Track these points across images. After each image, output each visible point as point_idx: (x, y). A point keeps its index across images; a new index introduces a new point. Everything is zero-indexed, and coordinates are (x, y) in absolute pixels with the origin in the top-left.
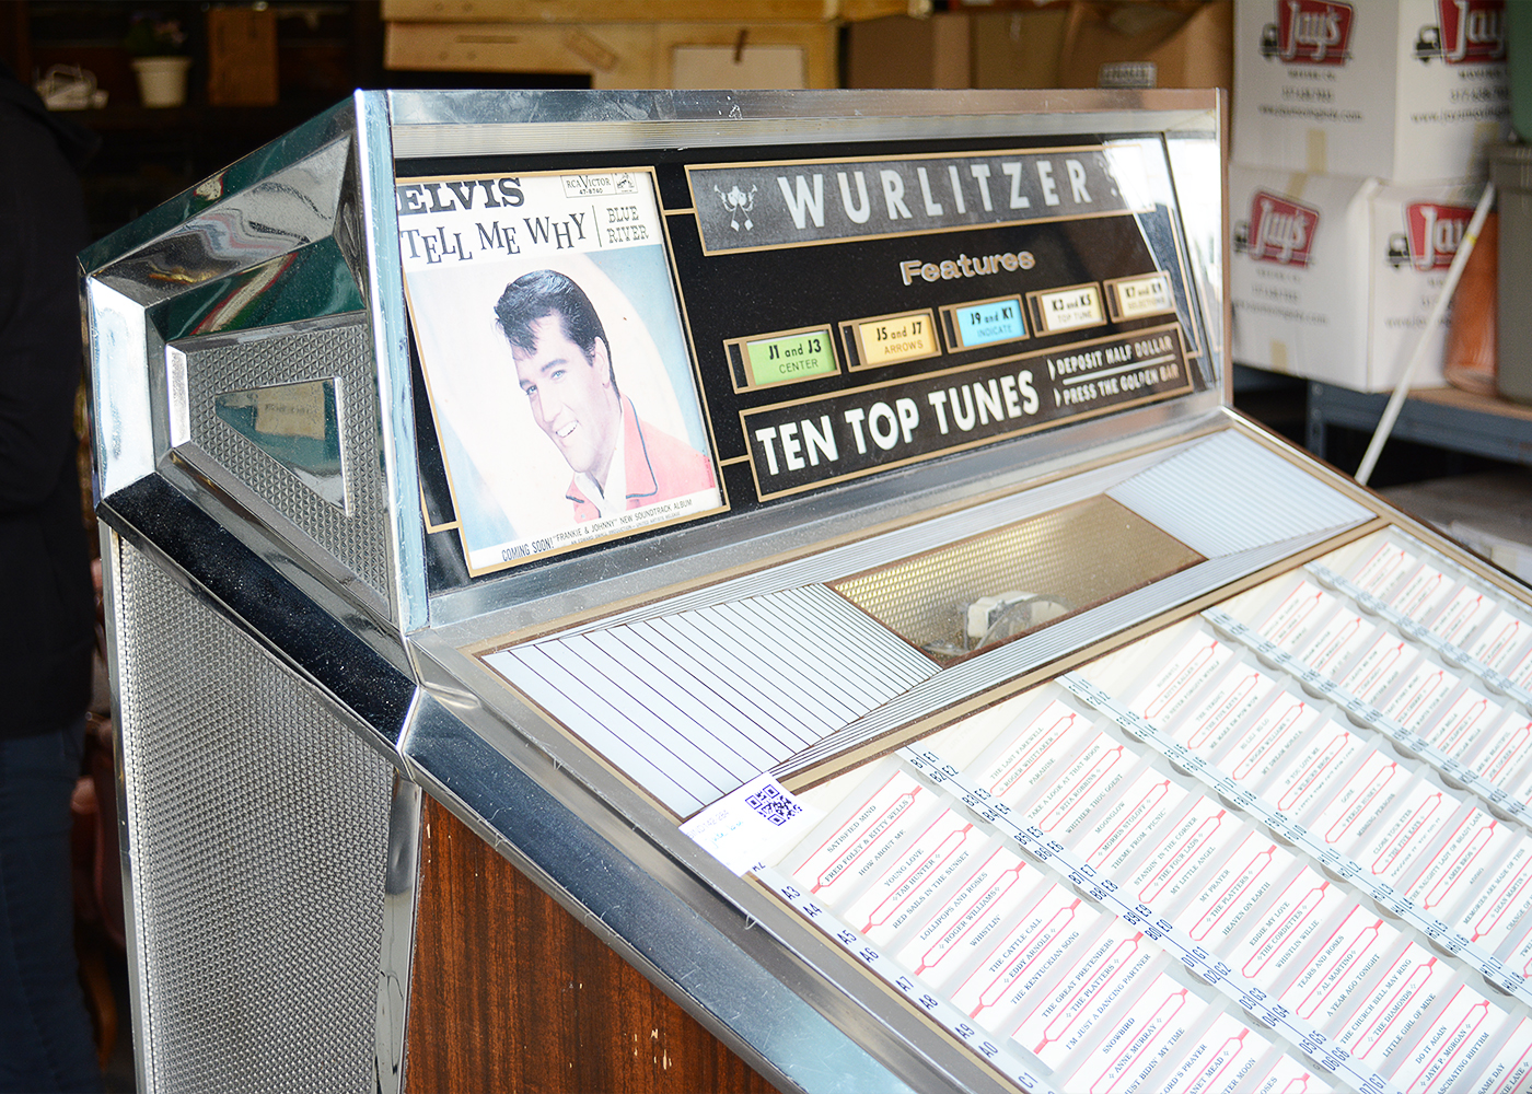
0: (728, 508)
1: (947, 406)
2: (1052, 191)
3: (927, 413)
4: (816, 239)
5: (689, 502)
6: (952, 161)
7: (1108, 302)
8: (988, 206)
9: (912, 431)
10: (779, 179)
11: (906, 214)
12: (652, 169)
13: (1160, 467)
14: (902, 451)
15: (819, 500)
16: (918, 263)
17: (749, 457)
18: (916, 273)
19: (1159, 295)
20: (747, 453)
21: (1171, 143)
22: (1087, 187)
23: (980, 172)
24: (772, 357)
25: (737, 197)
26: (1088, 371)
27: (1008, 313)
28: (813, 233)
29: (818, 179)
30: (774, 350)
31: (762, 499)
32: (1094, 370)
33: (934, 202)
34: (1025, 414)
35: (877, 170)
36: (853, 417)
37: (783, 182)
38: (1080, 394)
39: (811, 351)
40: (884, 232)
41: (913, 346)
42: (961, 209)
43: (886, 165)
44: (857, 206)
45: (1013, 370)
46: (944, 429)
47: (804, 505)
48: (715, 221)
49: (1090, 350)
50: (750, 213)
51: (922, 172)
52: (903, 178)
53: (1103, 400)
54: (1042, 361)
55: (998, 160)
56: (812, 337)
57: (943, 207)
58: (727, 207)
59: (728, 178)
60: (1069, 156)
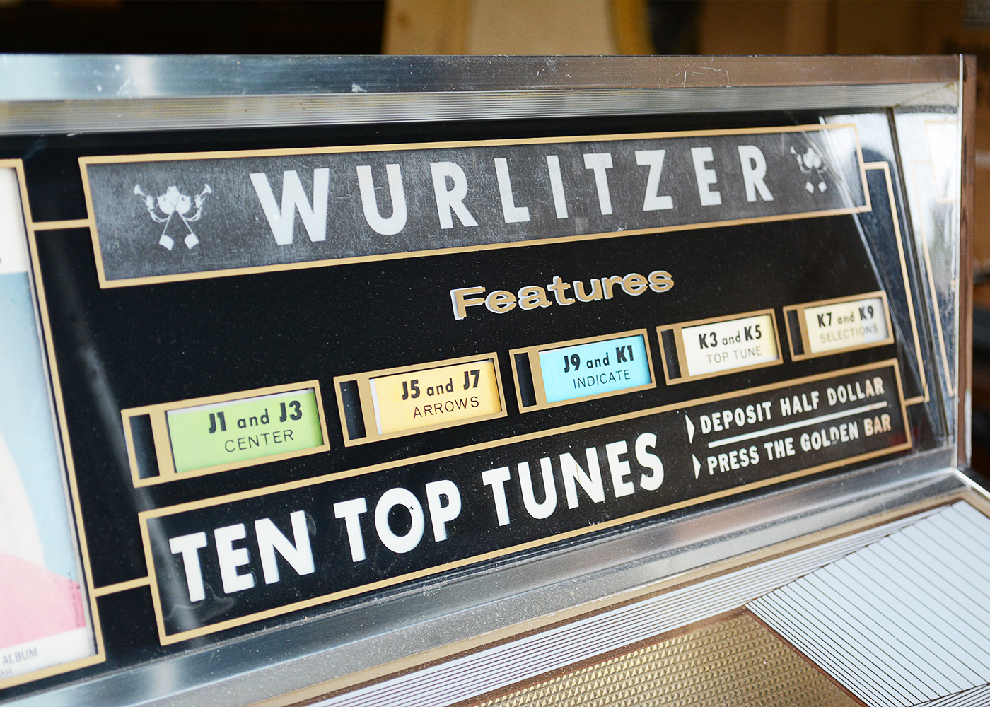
0: (101, 658)
1: (512, 488)
2: (712, 188)
3: (476, 499)
4: (308, 260)
5: (33, 653)
6: (551, 149)
7: (788, 335)
8: (606, 208)
9: (449, 525)
10: (253, 176)
11: (468, 221)
12: (18, 163)
13: (842, 563)
14: (428, 553)
15: (266, 637)
16: (481, 290)
17: (151, 580)
18: (478, 302)
19: (869, 322)
20: (145, 574)
21: (900, 119)
22: (767, 180)
23: (599, 163)
24: (213, 430)
25: (174, 202)
26: (748, 428)
27: (626, 353)
28: (305, 250)
29: (322, 177)
30: (218, 420)
31: (165, 640)
32: (758, 426)
33: (516, 205)
34: (640, 492)
35: (425, 161)
36: (349, 511)
37: (260, 181)
38: (733, 460)
39: (283, 419)
40: (427, 249)
41: (462, 404)
42: (562, 212)
43: (440, 155)
44: (386, 209)
45: (628, 432)
46: (503, 518)
47: (239, 646)
48: (130, 236)
49: (755, 400)
50: (195, 226)
51: (501, 165)
52: (469, 172)
53: (768, 467)
54: (677, 417)
55: (629, 147)
56: (288, 398)
57: (531, 212)
58: (154, 216)
59: (160, 176)
60: (744, 140)
